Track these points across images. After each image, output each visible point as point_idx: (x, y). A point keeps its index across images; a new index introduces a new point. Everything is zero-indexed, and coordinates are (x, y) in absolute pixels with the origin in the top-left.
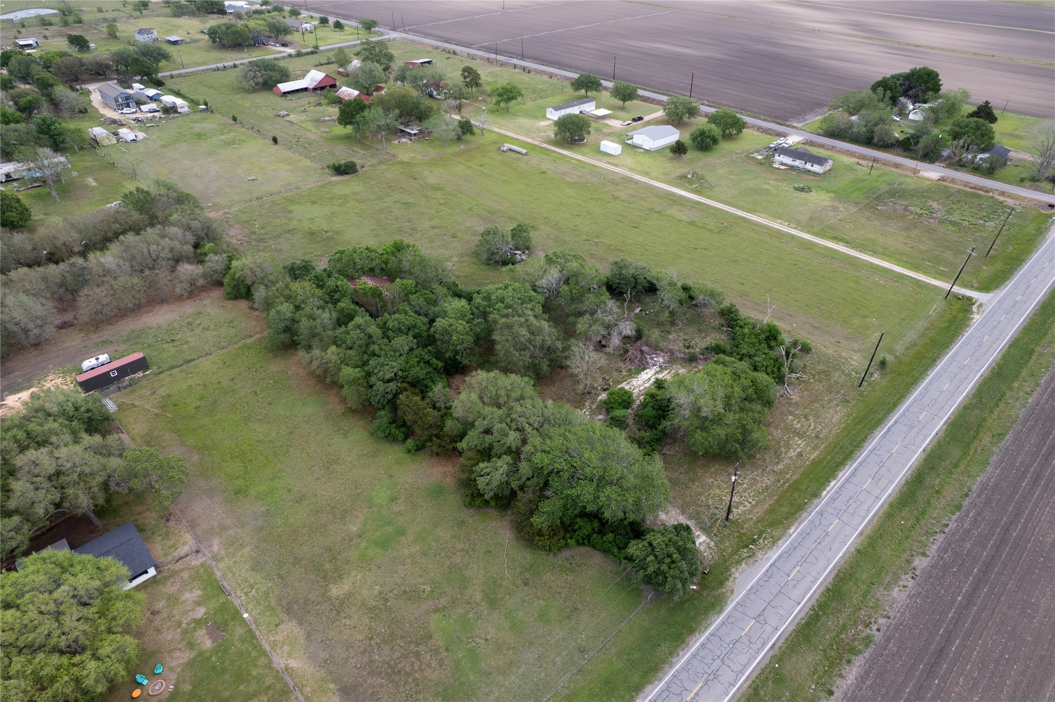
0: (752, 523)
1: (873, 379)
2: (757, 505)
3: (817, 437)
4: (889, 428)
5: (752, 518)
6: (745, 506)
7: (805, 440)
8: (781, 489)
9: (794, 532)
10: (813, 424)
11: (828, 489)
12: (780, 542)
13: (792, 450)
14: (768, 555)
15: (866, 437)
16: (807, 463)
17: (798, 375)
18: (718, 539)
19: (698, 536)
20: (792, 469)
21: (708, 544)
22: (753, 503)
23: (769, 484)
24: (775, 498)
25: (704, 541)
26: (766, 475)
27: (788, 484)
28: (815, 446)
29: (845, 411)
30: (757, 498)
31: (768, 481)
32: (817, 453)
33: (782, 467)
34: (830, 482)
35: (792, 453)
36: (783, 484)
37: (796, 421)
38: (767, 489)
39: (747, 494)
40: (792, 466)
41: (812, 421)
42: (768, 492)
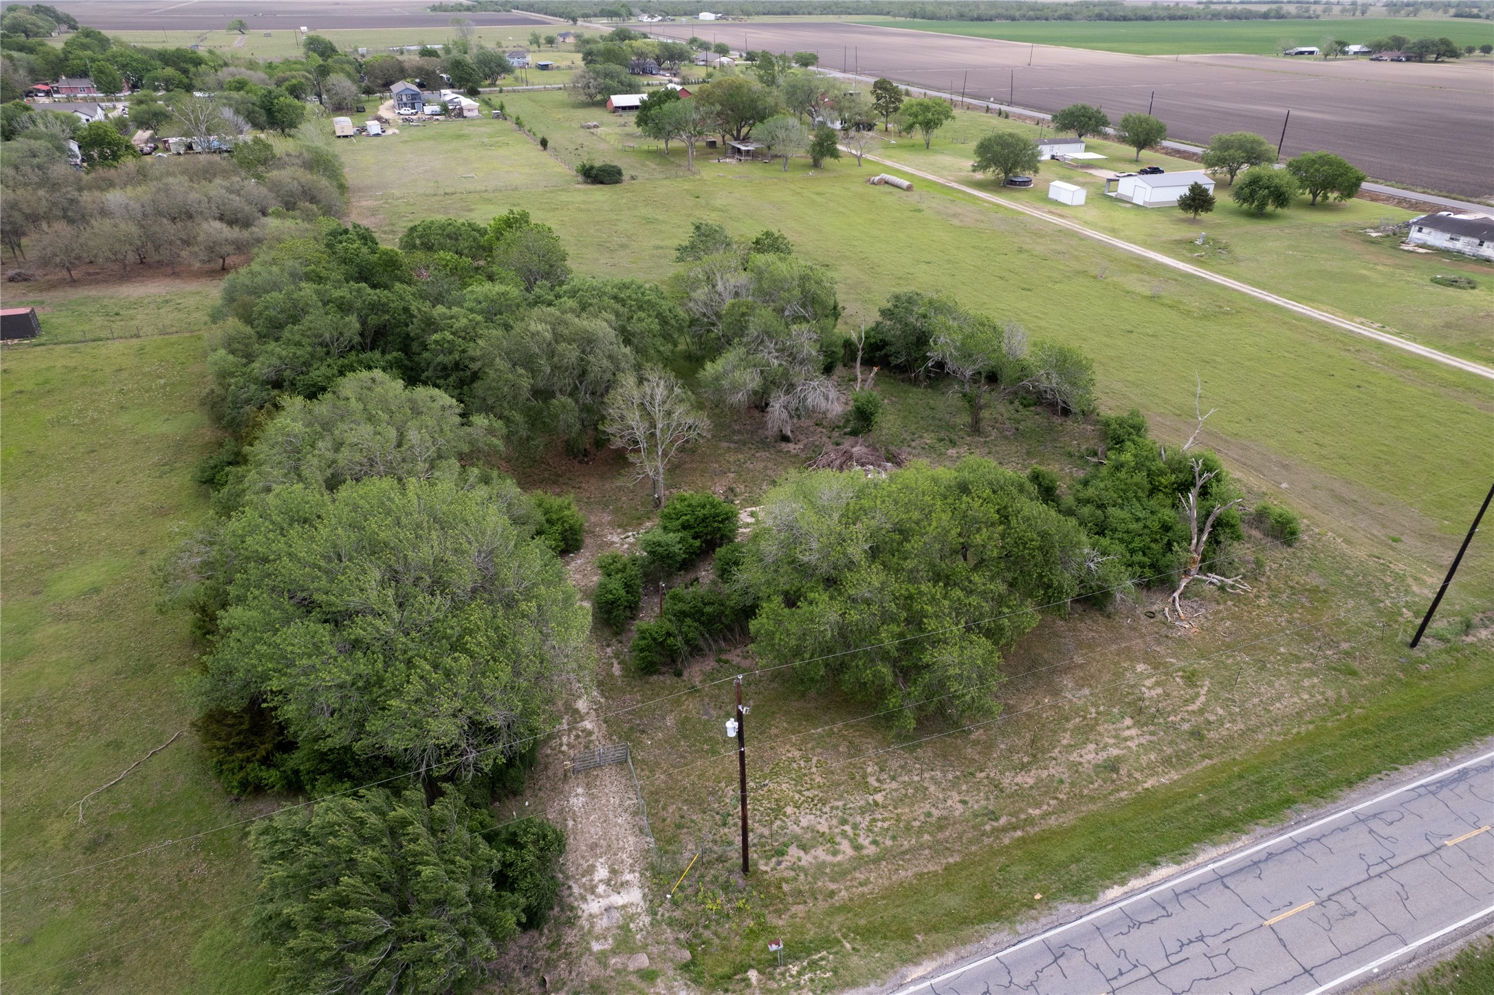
0: (822, 905)
1: (1470, 639)
2: (877, 860)
3: (1196, 734)
5: (832, 894)
6: (835, 853)
7: (1152, 734)
8: (986, 841)
9: (923, 978)
10: (1202, 699)
11: (1135, 883)
13: (1092, 747)
15: (1361, 778)
16: (1123, 794)
17: (1230, 581)
18: (678, 914)
19: (615, 885)
20: (1061, 796)
21: (632, 918)
22: (865, 852)
23: (957, 813)
24: (951, 860)
25: (624, 907)
26: (964, 787)
27: (1019, 833)
28: (1177, 756)
29: (1330, 693)
30: (889, 843)
31: (960, 807)
32: (1174, 775)
33: (1031, 781)
34: (1155, 864)
35: (1089, 755)
36: (1004, 830)
37: (1153, 680)
38: (941, 828)
39: (865, 822)
40: (1066, 787)
41: (1203, 691)
42: (940, 836)
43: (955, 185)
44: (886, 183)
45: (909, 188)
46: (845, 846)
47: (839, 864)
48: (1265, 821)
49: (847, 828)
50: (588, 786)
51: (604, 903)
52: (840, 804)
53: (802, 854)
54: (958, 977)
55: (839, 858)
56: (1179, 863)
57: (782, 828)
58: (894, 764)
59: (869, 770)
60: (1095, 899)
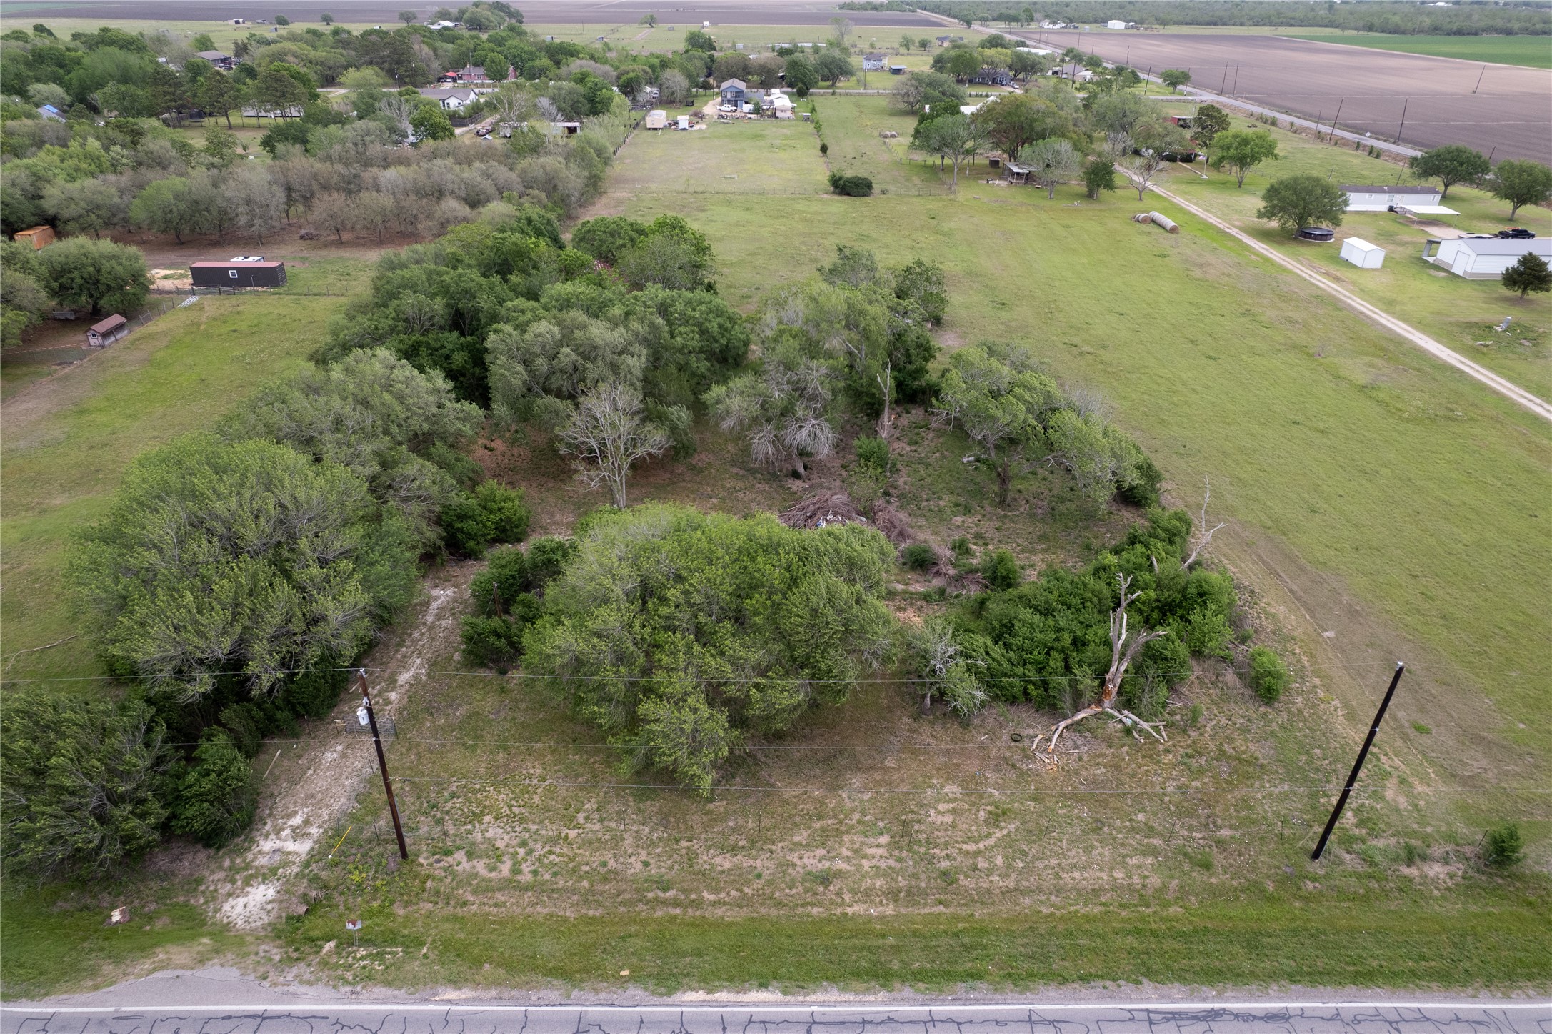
0: (449, 910)
1: (1406, 871)
2: (526, 888)
3: (950, 876)
4: (1215, 1015)
5: (465, 904)
6: (492, 869)
7: (900, 860)
8: (641, 907)
9: (449, 1002)
10: (992, 841)
11: (723, 996)
12: (380, 991)
13: (822, 852)
14: (303, 989)
15: (1085, 979)
16: (815, 911)
17: (1145, 725)
18: (324, 874)
19: (298, 834)
20: (746, 890)
21: (285, 864)
22: (519, 877)
23: (630, 872)
24: (591, 913)
25: (289, 853)
26: (658, 851)
27: (678, 911)
28: (909, 892)
29: (1155, 881)
30: (547, 876)
31: (639, 866)
32: (889, 910)
33: (727, 865)
34: (763, 986)
35: (812, 861)
36: (664, 903)
37: (951, 806)
38: (605, 880)
39: (539, 850)
40: (758, 884)
41: (999, 834)
42: (599, 887)
43: (1235, 232)
44: (1153, 221)
45: (1173, 230)
46: (505, 868)
47: (490, 880)
48: (921, 985)
49: (521, 851)
50: (349, 747)
51: (279, 844)
52: (534, 827)
53: (465, 859)
54: (477, 1013)
55: (493, 875)
56: (785, 993)
57: (468, 832)
58: (613, 808)
59: (587, 806)
60: (669, 994)
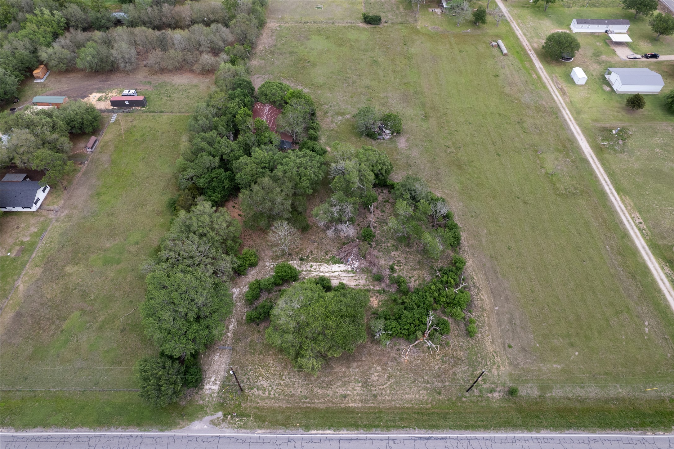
0: (255, 405)
2: (272, 399)
3: (375, 396)
5: (258, 403)
6: (264, 393)
7: (363, 391)
8: (300, 404)
9: (259, 433)
10: (387, 385)
11: (320, 432)
12: (244, 431)
13: (344, 388)
14: (226, 430)
15: (403, 427)
16: (342, 405)
17: (433, 346)
18: (223, 396)
19: (215, 384)
20: (326, 399)
21: (213, 393)
22: (270, 396)
23: (297, 394)
24: (289, 406)
25: (213, 390)
26: (304, 388)
27: (309, 405)
28: (365, 400)
29: (426, 398)
30: (277, 396)
31: (299, 393)
32: (360, 405)
33: (321, 393)
34: (329, 429)
35: (342, 391)
36: (306, 403)
37: (378, 374)
38: (291, 397)
39: (275, 388)
40: (329, 398)
41: (389, 383)
42: (290, 399)
43: (532, 54)
44: (498, 47)
45: (505, 55)
46: (267, 393)
47: (263, 397)
48: (365, 429)
49: (270, 388)
50: (221, 354)
51: (210, 387)
52: (273, 380)
53: (256, 391)
54: (266, 436)
55: (264, 395)
56: (334, 431)
57: (256, 382)
58: (292, 374)
59: (285, 374)
60: (308, 431)
